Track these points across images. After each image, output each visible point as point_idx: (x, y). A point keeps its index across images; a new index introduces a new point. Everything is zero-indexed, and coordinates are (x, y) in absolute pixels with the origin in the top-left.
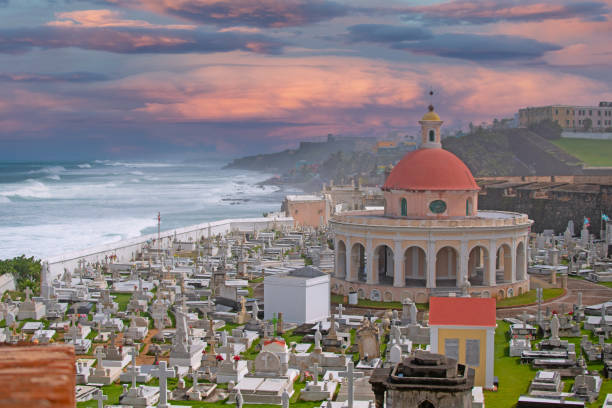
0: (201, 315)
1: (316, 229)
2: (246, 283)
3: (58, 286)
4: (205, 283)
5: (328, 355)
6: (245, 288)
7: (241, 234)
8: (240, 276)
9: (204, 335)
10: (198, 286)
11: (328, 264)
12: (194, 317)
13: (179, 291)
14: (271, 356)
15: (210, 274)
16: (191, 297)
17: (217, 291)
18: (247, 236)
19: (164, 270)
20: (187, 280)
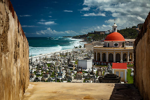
0: (65, 68)
1: (91, 51)
2: (75, 61)
3: (35, 62)
4: (66, 61)
5: (91, 75)
6: (74, 62)
7: (74, 52)
8: (74, 60)
9: (65, 72)
10: (65, 62)
11: (93, 58)
12: (63, 68)
13: (60, 63)
14: (79, 75)
15: (67, 60)
16: (63, 64)
17: (68, 63)
18: (76, 52)
19: (58, 59)
20: (62, 61)
